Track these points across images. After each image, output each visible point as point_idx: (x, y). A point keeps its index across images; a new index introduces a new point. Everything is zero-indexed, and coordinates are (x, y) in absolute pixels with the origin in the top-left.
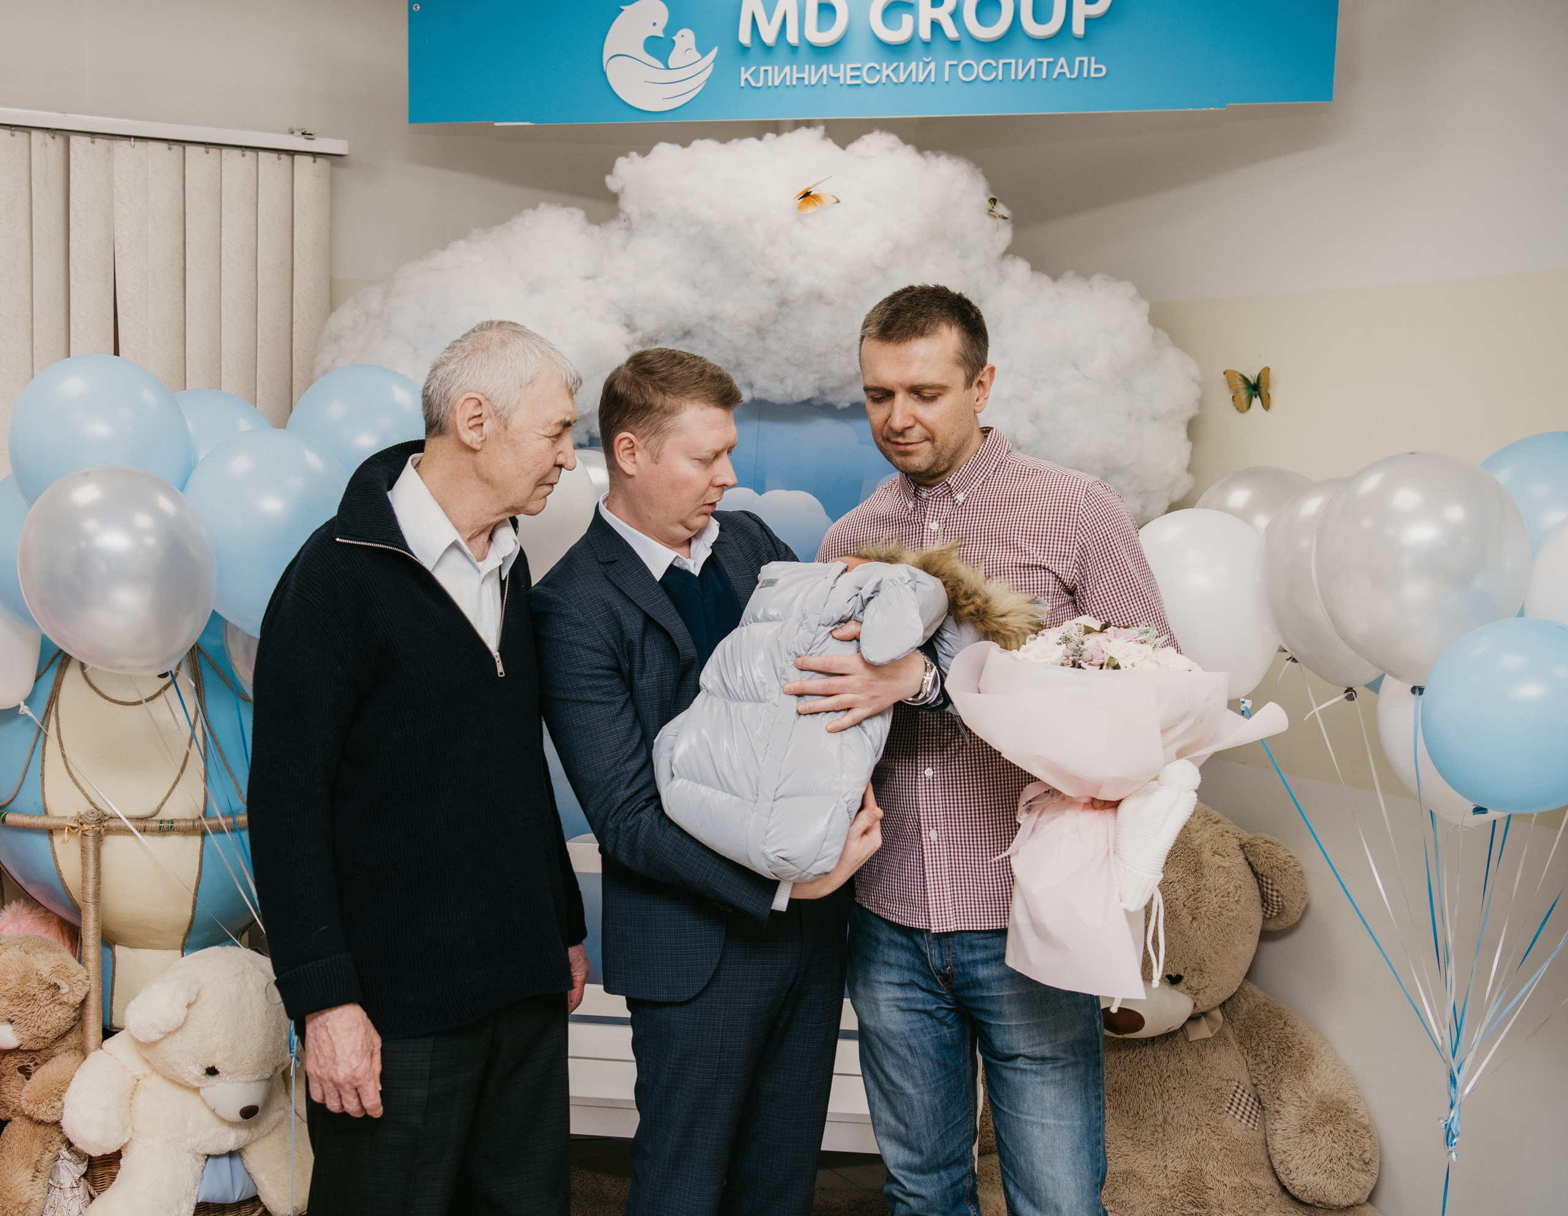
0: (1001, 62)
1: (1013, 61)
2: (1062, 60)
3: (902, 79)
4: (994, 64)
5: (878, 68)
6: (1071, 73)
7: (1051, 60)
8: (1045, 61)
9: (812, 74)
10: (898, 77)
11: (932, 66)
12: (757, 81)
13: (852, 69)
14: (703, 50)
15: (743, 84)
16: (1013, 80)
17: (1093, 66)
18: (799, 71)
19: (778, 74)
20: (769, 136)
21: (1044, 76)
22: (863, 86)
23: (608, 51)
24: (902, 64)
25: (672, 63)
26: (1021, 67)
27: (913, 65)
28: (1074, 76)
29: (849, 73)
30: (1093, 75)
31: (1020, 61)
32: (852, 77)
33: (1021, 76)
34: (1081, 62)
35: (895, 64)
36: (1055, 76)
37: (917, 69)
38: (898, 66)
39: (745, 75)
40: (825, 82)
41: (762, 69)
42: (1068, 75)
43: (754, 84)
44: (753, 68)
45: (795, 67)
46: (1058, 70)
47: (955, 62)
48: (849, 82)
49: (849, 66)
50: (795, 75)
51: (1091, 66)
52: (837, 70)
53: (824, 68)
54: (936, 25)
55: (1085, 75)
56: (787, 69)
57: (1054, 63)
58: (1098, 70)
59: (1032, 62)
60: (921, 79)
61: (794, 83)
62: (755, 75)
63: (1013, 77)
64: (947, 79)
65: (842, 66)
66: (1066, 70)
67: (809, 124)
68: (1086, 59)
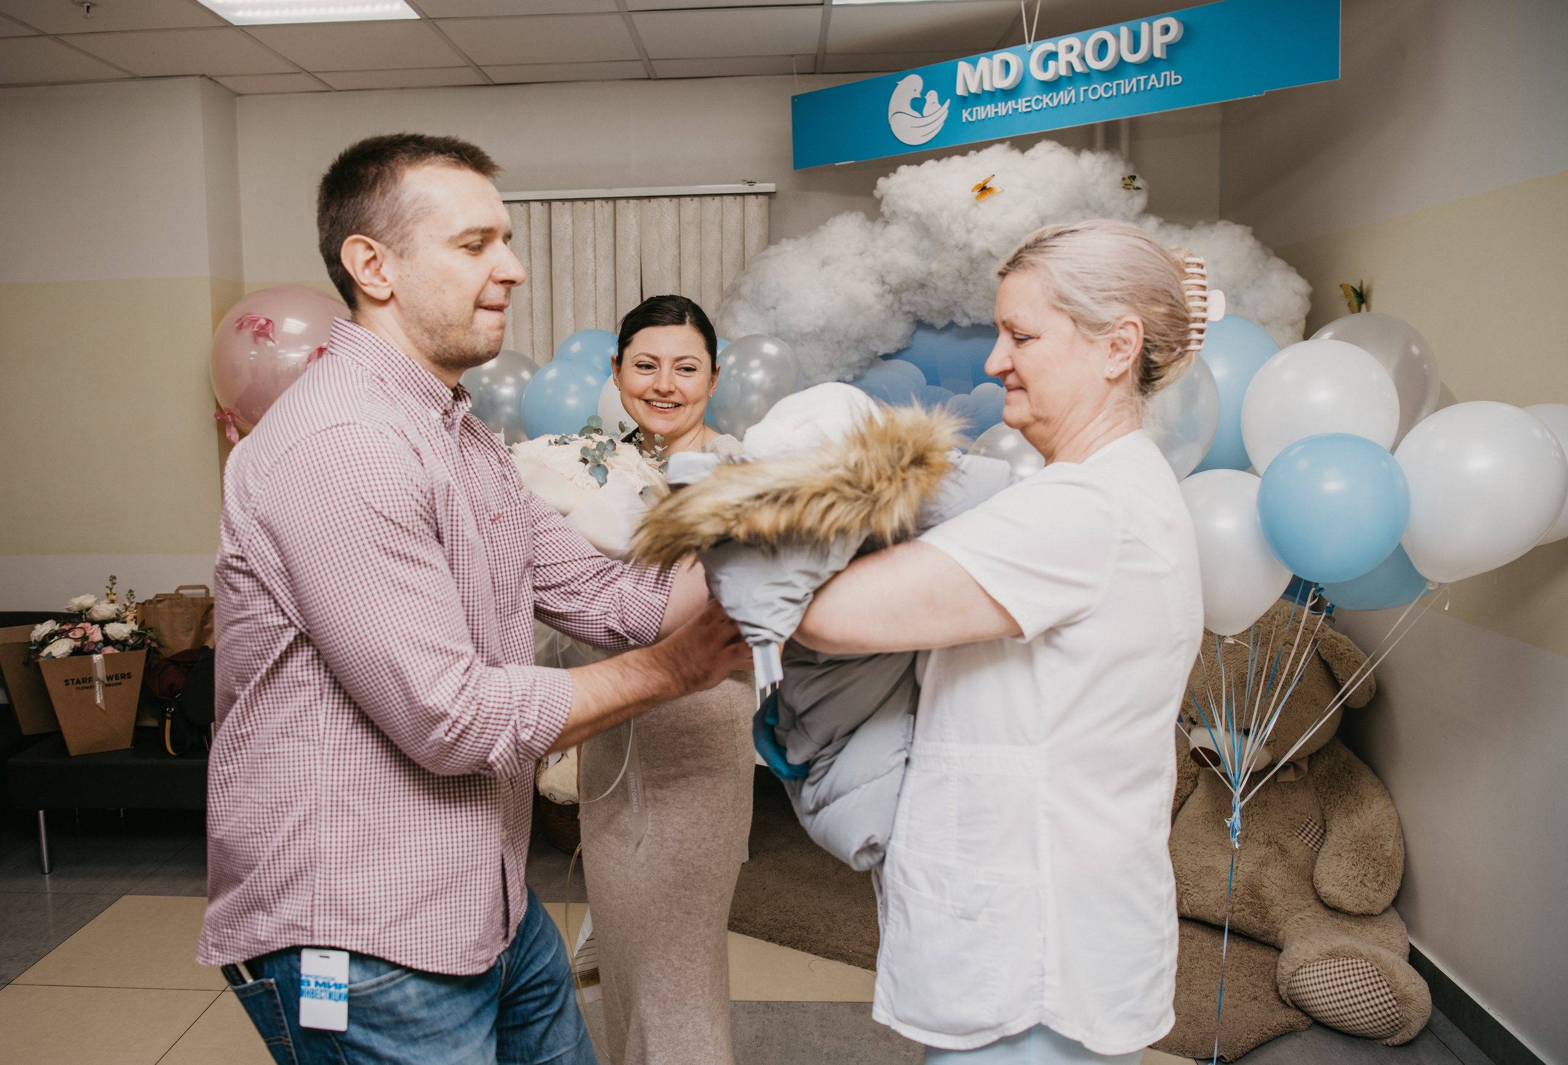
0: (1115, 83)
1: (1122, 81)
2: (1153, 76)
3: (1055, 104)
4: (1110, 85)
5: (1040, 98)
6: (1159, 84)
7: (1146, 77)
8: (1142, 78)
9: (1003, 109)
10: (1052, 102)
11: (1073, 92)
12: (972, 117)
13: (1026, 101)
14: (942, 102)
15: (964, 120)
16: (1124, 94)
17: (1173, 77)
18: (996, 107)
19: (983, 112)
20: (972, 153)
21: (1142, 88)
22: (1033, 112)
23: (891, 111)
24: (1055, 94)
25: (926, 111)
26: (1127, 85)
27: (1061, 93)
28: (1161, 86)
29: (1025, 104)
30: (1173, 83)
31: (1127, 81)
32: (1027, 107)
33: (1127, 91)
34: (1165, 75)
35: (1050, 95)
36: (1149, 88)
37: (1064, 96)
38: (1052, 97)
39: (965, 114)
40: (1010, 112)
41: (975, 109)
42: (1157, 86)
43: (970, 119)
44: (969, 110)
45: (993, 105)
46: (1151, 83)
47: (1086, 88)
48: (1025, 110)
49: (1024, 100)
50: (994, 110)
51: (1171, 77)
52: (1017, 104)
53: (1010, 103)
54: (1070, 65)
55: (1168, 84)
56: (989, 107)
57: (1146, 80)
58: (1176, 80)
59: (1134, 81)
60: (1067, 102)
61: (993, 115)
62: (971, 114)
63: (1122, 92)
64: (1082, 99)
65: (1020, 100)
66: (1156, 83)
67: (1001, 141)
68: (1168, 73)
